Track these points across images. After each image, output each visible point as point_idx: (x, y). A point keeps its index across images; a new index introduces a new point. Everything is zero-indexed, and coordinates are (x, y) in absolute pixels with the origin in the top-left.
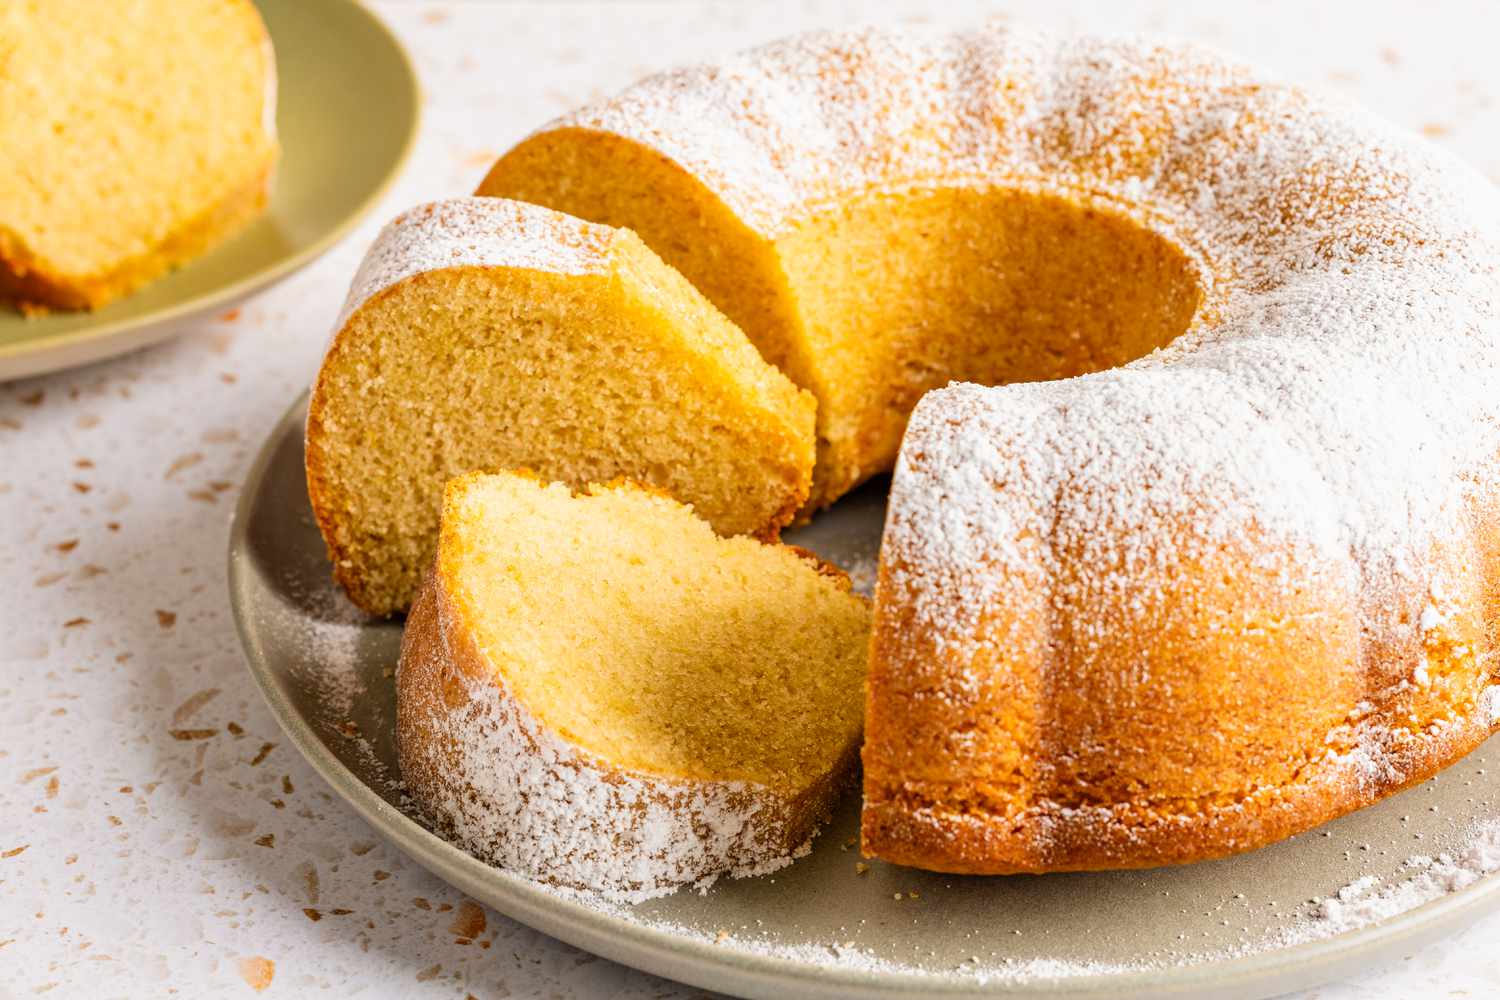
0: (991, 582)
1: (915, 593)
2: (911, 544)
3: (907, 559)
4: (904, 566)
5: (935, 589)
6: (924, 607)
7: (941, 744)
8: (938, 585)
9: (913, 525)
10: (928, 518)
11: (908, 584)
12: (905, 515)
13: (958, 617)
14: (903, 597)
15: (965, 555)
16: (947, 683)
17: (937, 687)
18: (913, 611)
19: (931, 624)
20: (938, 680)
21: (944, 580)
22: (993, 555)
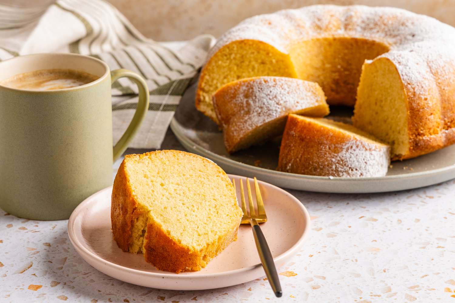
0: (427, 83)
1: (414, 89)
2: (408, 79)
3: (409, 82)
4: (409, 84)
5: (417, 87)
6: (417, 91)
7: (427, 120)
8: (418, 85)
9: (407, 75)
10: (409, 73)
11: (412, 87)
12: (404, 74)
13: (424, 91)
14: (412, 90)
15: (420, 79)
16: (426, 106)
17: (424, 107)
18: (415, 92)
19: (420, 94)
20: (424, 105)
21: (418, 84)
22: (424, 77)
